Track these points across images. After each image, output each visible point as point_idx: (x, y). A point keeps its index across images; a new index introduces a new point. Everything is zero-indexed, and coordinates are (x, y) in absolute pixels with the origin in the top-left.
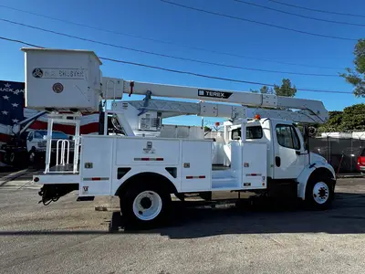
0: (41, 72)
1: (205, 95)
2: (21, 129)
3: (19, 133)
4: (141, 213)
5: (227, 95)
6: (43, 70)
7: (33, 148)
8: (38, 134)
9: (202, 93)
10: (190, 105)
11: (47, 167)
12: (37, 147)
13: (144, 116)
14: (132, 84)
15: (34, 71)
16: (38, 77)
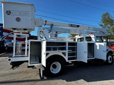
0: (10, 12)
1: (71, 26)
2: (2, 39)
3: (1, 41)
4: (52, 70)
5: (78, 26)
6: (11, 11)
7: (7, 46)
8: (8, 41)
9: (70, 25)
10: (66, 29)
11: (14, 54)
12: (8, 45)
13: (51, 33)
14: (46, 21)
15: (7, 12)
16: (9, 14)
